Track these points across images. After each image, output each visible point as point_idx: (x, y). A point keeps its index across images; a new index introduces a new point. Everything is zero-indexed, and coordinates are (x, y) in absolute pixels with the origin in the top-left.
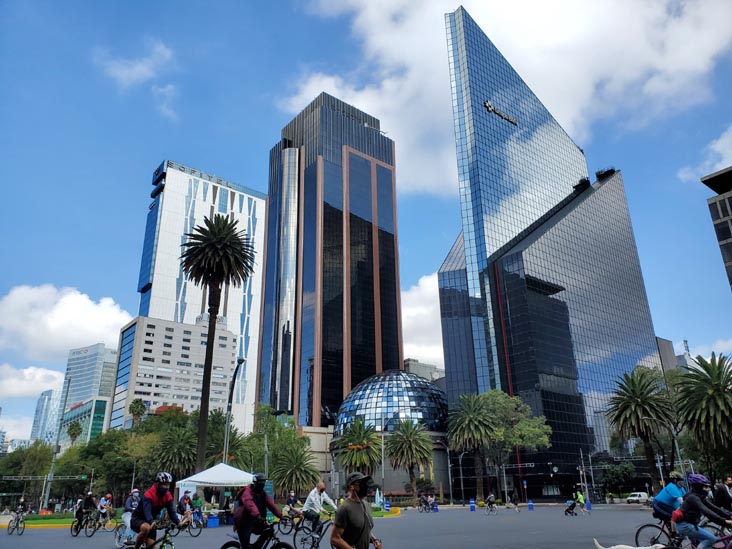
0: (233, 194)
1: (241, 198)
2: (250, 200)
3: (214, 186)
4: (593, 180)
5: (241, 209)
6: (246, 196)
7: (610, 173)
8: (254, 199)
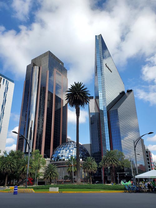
0: (1, 78)
1: (4, 80)
2: (7, 81)
4: (126, 92)
5: (3, 83)
7: (131, 91)
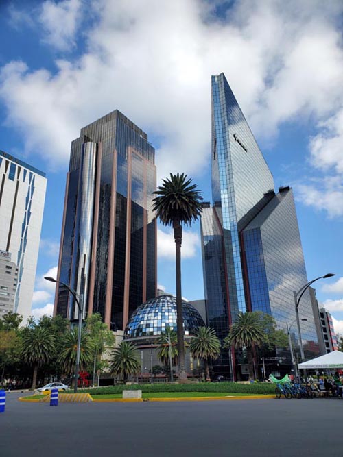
0: (19, 169)
1: (25, 171)
2: (31, 174)
3: (7, 161)
4: (276, 192)
5: (24, 179)
6: (29, 171)
7: (287, 189)
8: (34, 173)
